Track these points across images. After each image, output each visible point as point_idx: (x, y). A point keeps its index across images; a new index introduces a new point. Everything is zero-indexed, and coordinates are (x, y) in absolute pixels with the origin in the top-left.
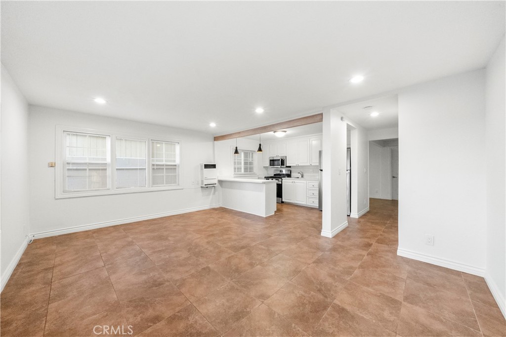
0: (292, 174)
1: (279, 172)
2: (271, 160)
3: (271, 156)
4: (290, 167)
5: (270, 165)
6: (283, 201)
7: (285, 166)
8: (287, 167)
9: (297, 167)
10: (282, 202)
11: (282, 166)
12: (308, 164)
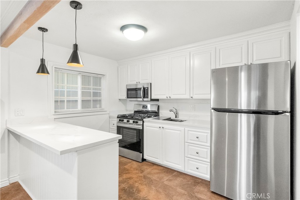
0: (160, 111)
1: (141, 109)
2: (128, 90)
3: (130, 83)
4: (158, 100)
5: (128, 98)
6: (145, 158)
7: (149, 99)
8: (152, 100)
9: (169, 100)
10: (144, 160)
11: (145, 99)
12: (187, 96)
